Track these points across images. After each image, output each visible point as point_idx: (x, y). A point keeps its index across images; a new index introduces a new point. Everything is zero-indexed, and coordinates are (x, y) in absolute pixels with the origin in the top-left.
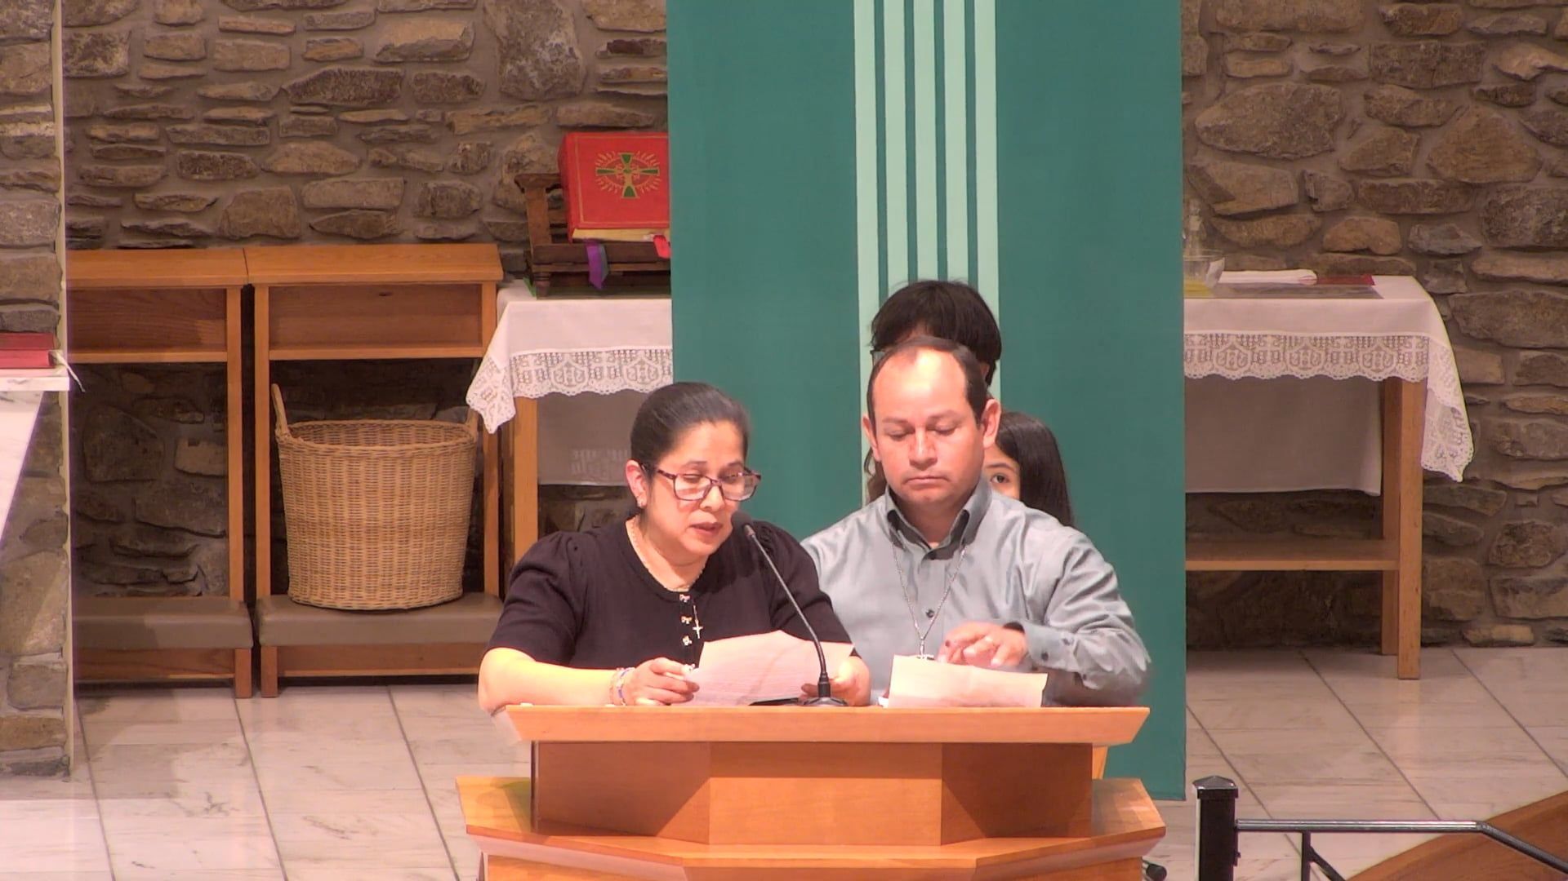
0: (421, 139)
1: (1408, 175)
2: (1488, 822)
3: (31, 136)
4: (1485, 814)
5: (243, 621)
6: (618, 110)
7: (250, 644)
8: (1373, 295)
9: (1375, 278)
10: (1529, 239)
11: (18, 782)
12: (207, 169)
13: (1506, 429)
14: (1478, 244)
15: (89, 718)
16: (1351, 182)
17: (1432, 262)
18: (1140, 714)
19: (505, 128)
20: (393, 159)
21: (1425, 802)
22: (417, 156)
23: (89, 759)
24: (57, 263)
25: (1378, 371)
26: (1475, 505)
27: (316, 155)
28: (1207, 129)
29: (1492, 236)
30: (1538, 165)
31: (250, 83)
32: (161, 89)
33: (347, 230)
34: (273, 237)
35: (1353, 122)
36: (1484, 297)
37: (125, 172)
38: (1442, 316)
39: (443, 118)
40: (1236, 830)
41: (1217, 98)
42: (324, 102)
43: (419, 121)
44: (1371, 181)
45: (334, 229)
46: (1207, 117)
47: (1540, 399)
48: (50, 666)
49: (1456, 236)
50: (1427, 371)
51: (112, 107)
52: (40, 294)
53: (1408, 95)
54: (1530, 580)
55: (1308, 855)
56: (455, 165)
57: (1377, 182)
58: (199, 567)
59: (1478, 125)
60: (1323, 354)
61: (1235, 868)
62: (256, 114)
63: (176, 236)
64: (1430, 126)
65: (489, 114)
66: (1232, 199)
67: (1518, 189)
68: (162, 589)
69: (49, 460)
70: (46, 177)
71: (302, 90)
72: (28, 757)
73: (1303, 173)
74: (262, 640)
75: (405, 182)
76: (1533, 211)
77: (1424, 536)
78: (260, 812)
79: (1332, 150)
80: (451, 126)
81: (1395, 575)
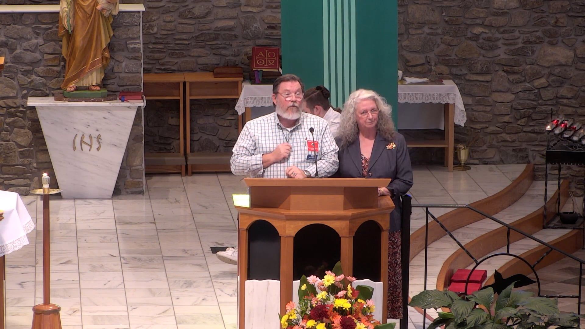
0: (225, 48)
1: (450, 56)
2: (469, 205)
3: (135, 47)
4: (468, 203)
5: (184, 159)
6: (270, 42)
7: (185, 164)
8: (443, 84)
9: (443, 80)
10: (479, 71)
11: (133, 196)
12: (175, 55)
13: (473, 115)
14: (466, 72)
15: (148, 181)
16: (438, 58)
17: (456, 76)
18: (389, 180)
19: (244, 46)
20: (218, 53)
21: (454, 200)
22: (224, 52)
23: (148, 191)
24: (141, 77)
25: (444, 101)
26: (466, 132)
27: (200, 52)
28: (405, 46)
29: (470, 71)
30: (480, 54)
31: (185, 35)
32: (165, 36)
33: (208, 69)
34: (191, 71)
35: (438, 44)
36: (468, 84)
37: (157, 55)
38: (459, 89)
39: (230, 43)
40: (411, 207)
41: (407, 39)
42: (202, 39)
43: (224, 44)
44: (442, 58)
45: (205, 69)
46: (405, 43)
47: (481, 108)
48: (139, 169)
49: (461, 71)
50: (455, 101)
51: (153, 41)
52: (137, 83)
53: (451, 38)
54: (478, 149)
55: (428, 212)
56: (232, 54)
57: (444, 58)
58: (174, 146)
59: (467, 45)
60: (431, 97)
61: (411, 216)
62: (187, 42)
63: (169, 71)
64: (456, 45)
65: (240, 42)
66: (410, 62)
67: (476, 60)
68: (165, 151)
69: (139, 122)
70: (138, 57)
71: (197, 37)
72: (134, 190)
73: (427, 56)
74: (188, 163)
75: (221, 58)
76: (479, 65)
77: (454, 139)
78: (187, 202)
79: (433, 51)
80: (231, 45)
81: (448, 148)
